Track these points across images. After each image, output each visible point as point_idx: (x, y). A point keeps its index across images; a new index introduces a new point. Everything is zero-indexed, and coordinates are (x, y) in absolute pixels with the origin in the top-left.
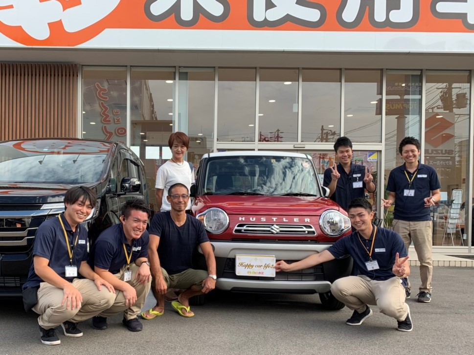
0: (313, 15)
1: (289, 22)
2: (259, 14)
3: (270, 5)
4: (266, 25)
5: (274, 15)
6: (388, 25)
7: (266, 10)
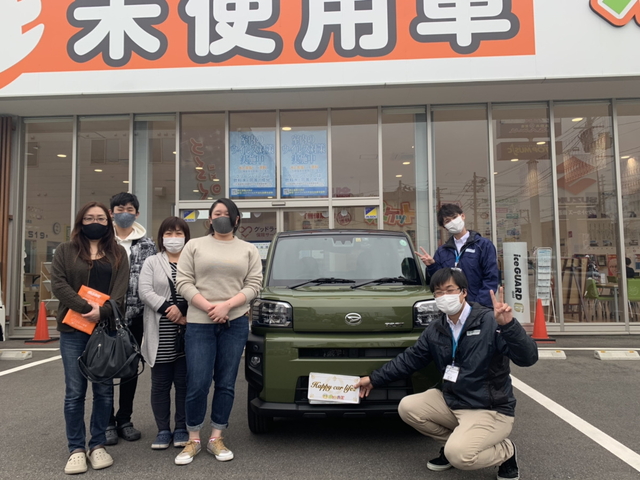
0: (266, 46)
1: (238, 55)
2: (202, 47)
3: (214, 36)
4: (211, 59)
5: (219, 48)
6: (358, 53)
7: (210, 43)
